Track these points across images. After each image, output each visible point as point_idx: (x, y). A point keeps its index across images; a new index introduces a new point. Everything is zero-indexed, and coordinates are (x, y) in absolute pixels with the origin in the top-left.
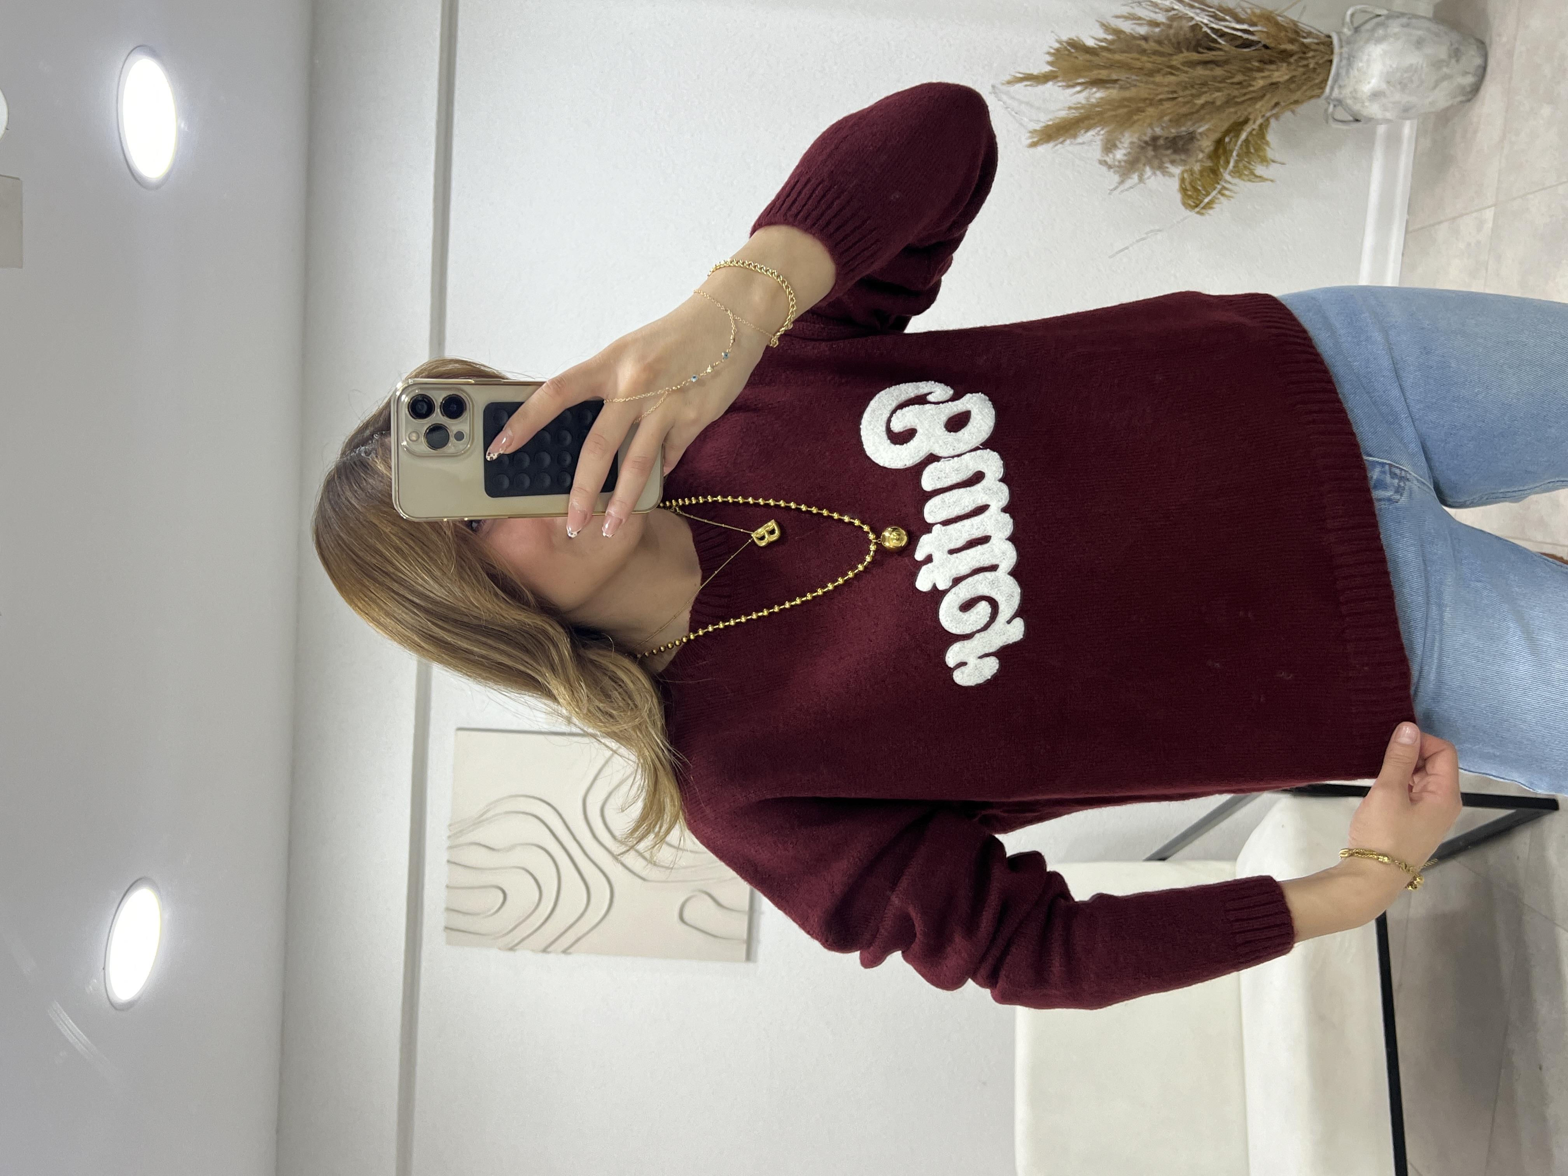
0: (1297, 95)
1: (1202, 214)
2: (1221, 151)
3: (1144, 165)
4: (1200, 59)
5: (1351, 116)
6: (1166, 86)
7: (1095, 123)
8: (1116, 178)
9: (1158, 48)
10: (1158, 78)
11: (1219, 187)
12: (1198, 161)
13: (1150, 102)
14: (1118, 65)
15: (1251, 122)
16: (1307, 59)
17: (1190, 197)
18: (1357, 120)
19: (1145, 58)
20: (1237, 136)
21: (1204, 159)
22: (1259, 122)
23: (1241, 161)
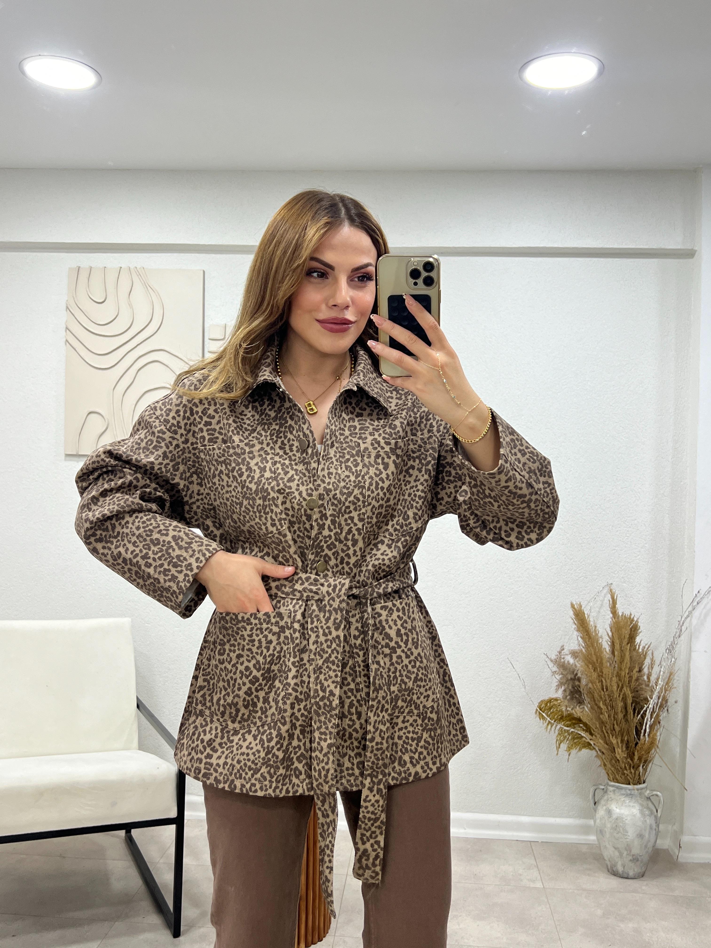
0: (609, 766)
1: (536, 713)
2: (574, 721)
3: (562, 674)
4: (628, 705)
5: (598, 800)
6: (611, 684)
7: (586, 643)
8: (553, 657)
9: (634, 678)
10: (615, 679)
11: (553, 722)
12: (566, 708)
13: (600, 676)
14: (623, 655)
15: (591, 737)
16: (630, 769)
17: (546, 704)
18: (595, 804)
19: (627, 672)
20: (583, 730)
21: (568, 711)
22: (592, 743)
23: (569, 734)
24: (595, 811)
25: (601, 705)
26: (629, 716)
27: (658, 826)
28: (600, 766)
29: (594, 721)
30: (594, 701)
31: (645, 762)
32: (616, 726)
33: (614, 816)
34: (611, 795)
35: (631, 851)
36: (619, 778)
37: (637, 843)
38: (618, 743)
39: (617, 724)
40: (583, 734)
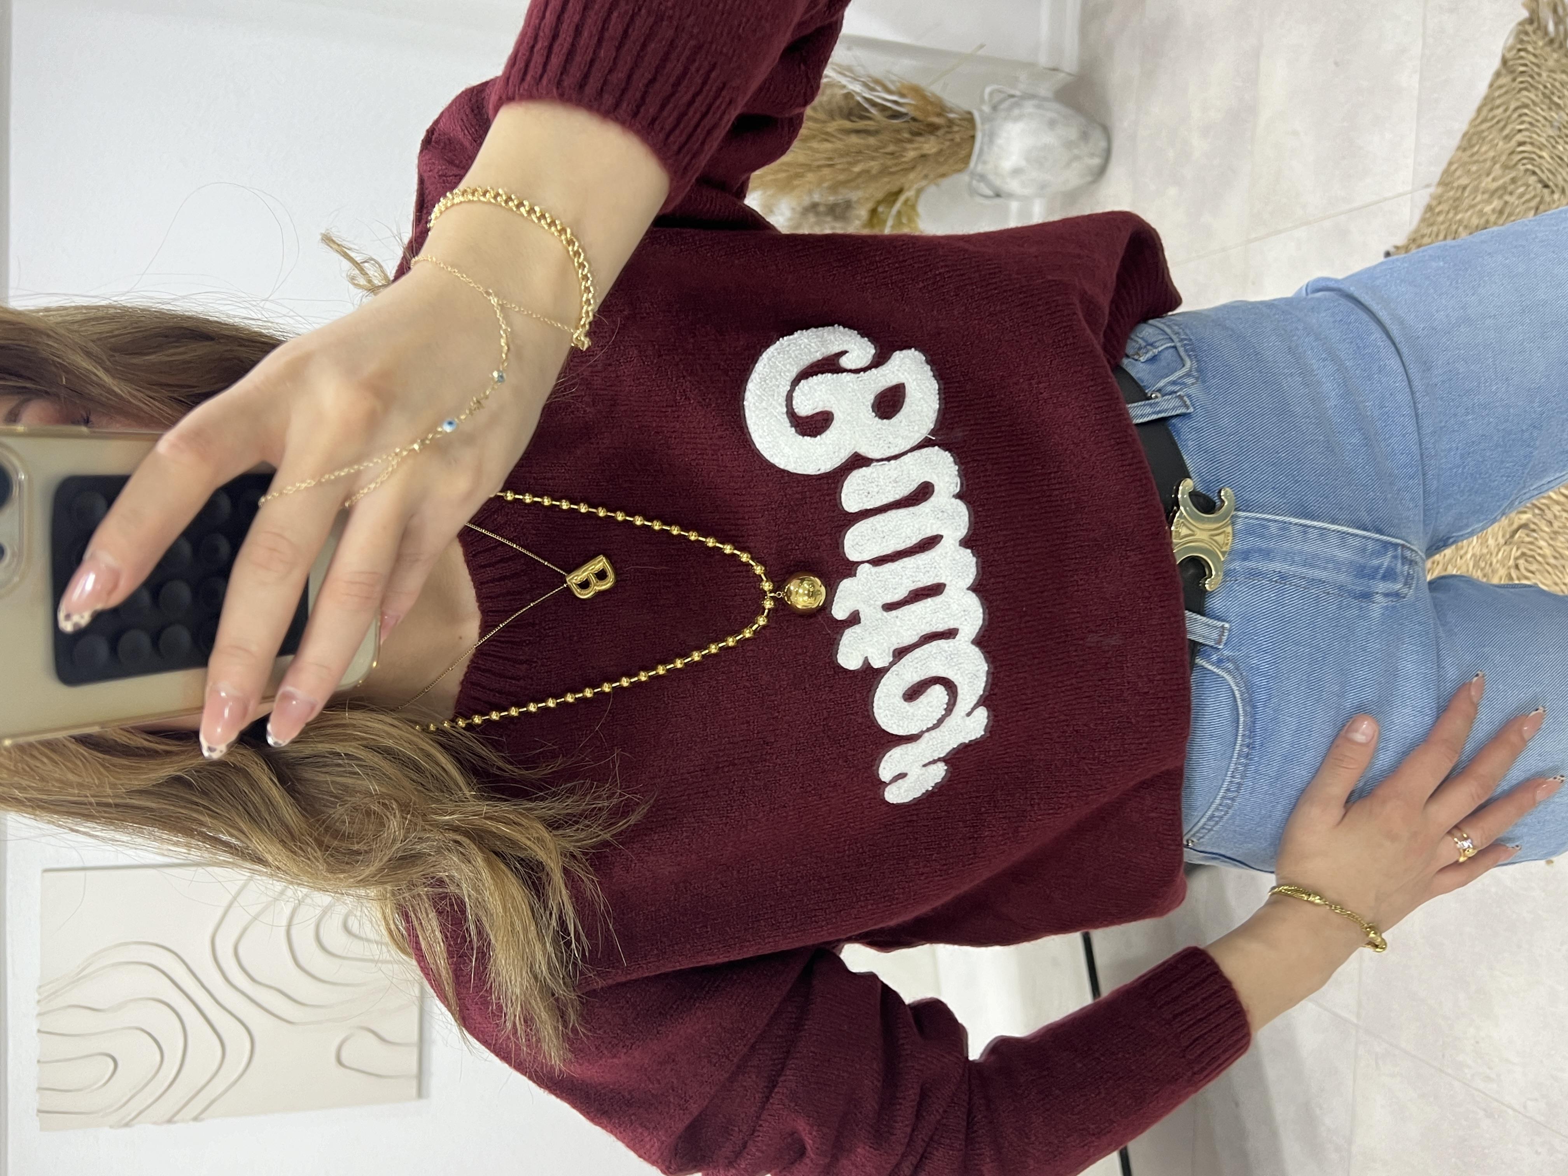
4: (854, 127)
5: (993, 191)
16: (953, 133)
18: (998, 195)
20: (891, 206)
24: (1007, 194)
25: (857, 169)
26: (872, 127)
27: (1035, 96)
28: (941, 183)
29: (877, 185)
30: (849, 181)
31: (941, 107)
32: (888, 150)
33: (1023, 163)
34: (989, 167)
35: (1073, 142)
36: (965, 153)
37: (1061, 131)
38: (915, 149)
39: (884, 147)
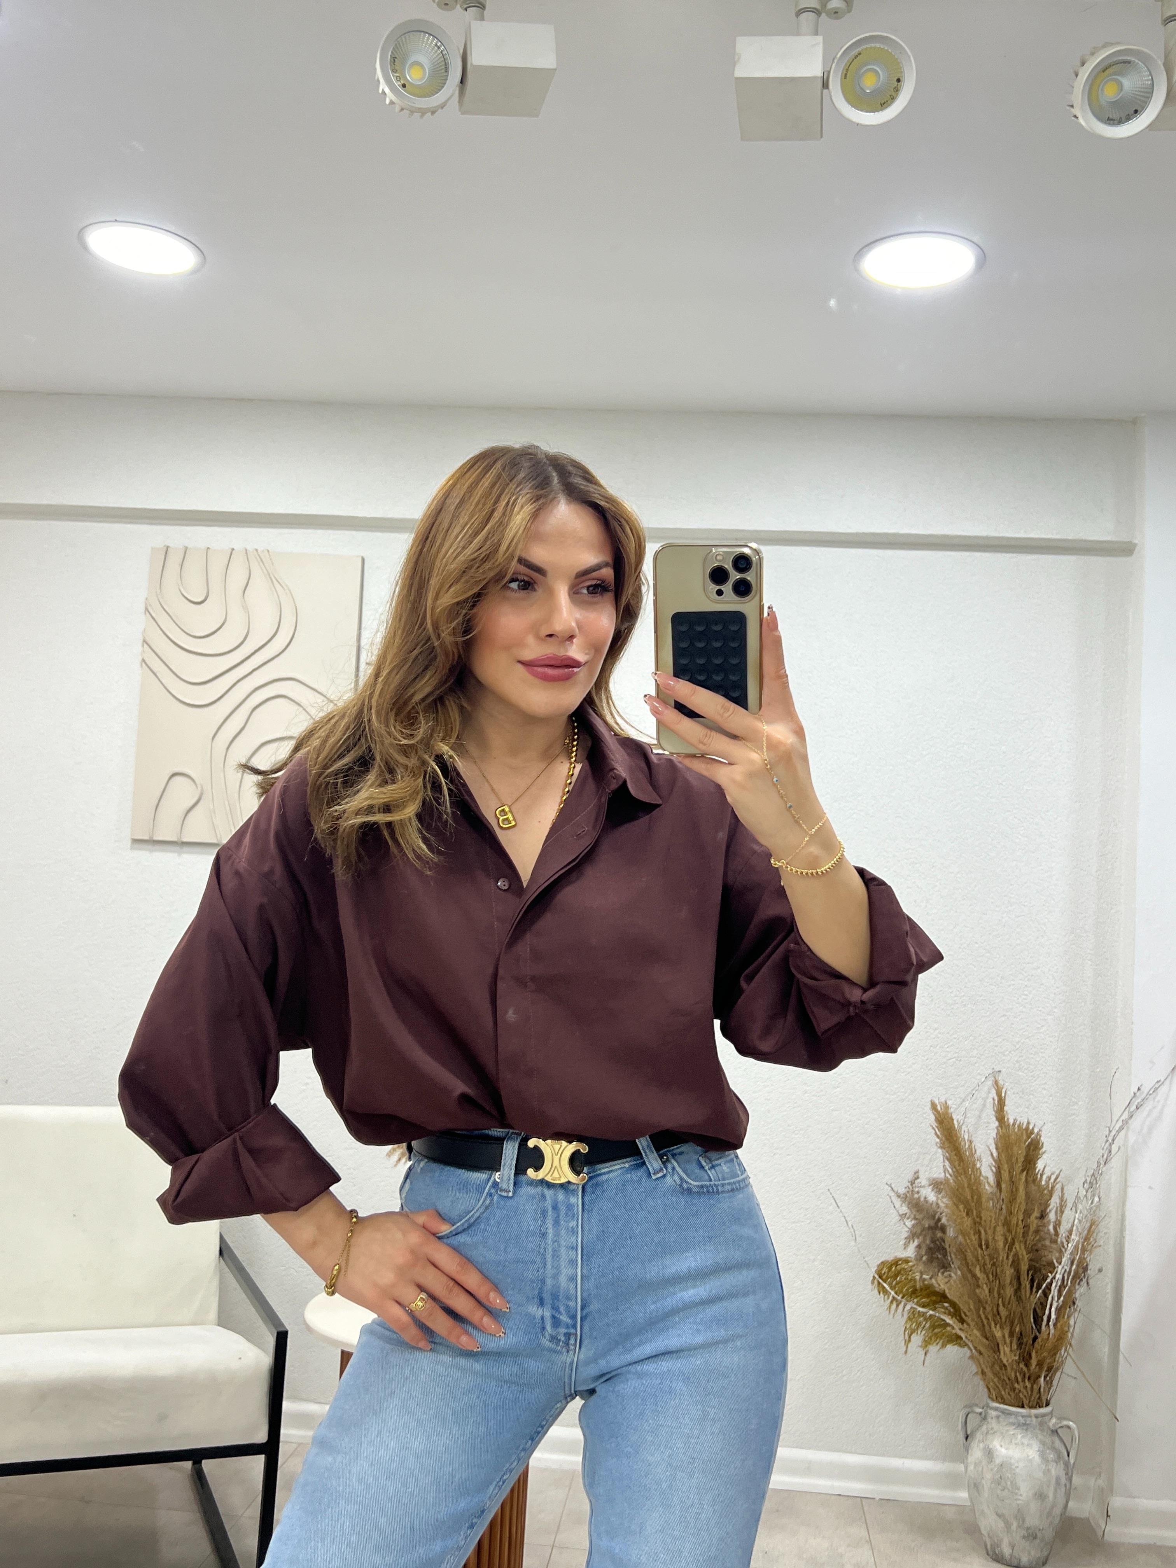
0: (990, 1375)
1: (873, 1282)
2: (934, 1298)
3: (915, 1219)
4: (1022, 1273)
5: (972, 1432)
6: (993, 1238)
7: (955, 1167)
8: (902, 1191)
9: (1033, 1228)
10: (1000, 1230)
11: (899, 1298)
12: (921, 1275)
13: (977, 1223)
14: (1014, 1190)
15: (961, 1326)
17: (890, 1268)
18: (967, 1438)
19: (1021, 1217)
20: (949, 1314)
21: (924, 1280)
22: (963, 1335)
23: (926, 1320)
24: (967, 1449)
25: (978, 1272)
26: (1023, 1291)
27: (1070, 1479)
28: (976, 1373)
29: (966, 1298)
30: (968, 1266)
31: (1049, 1369)
32: (1001, 1307)
33: (998, 1461)
34: (993, 1424)
35: (1024, 1521)
36: (1006, 1396)
37: (1034, 1507)
38: (1004, 1336)
39: (1004, 1305)
40: (948, 1320)
